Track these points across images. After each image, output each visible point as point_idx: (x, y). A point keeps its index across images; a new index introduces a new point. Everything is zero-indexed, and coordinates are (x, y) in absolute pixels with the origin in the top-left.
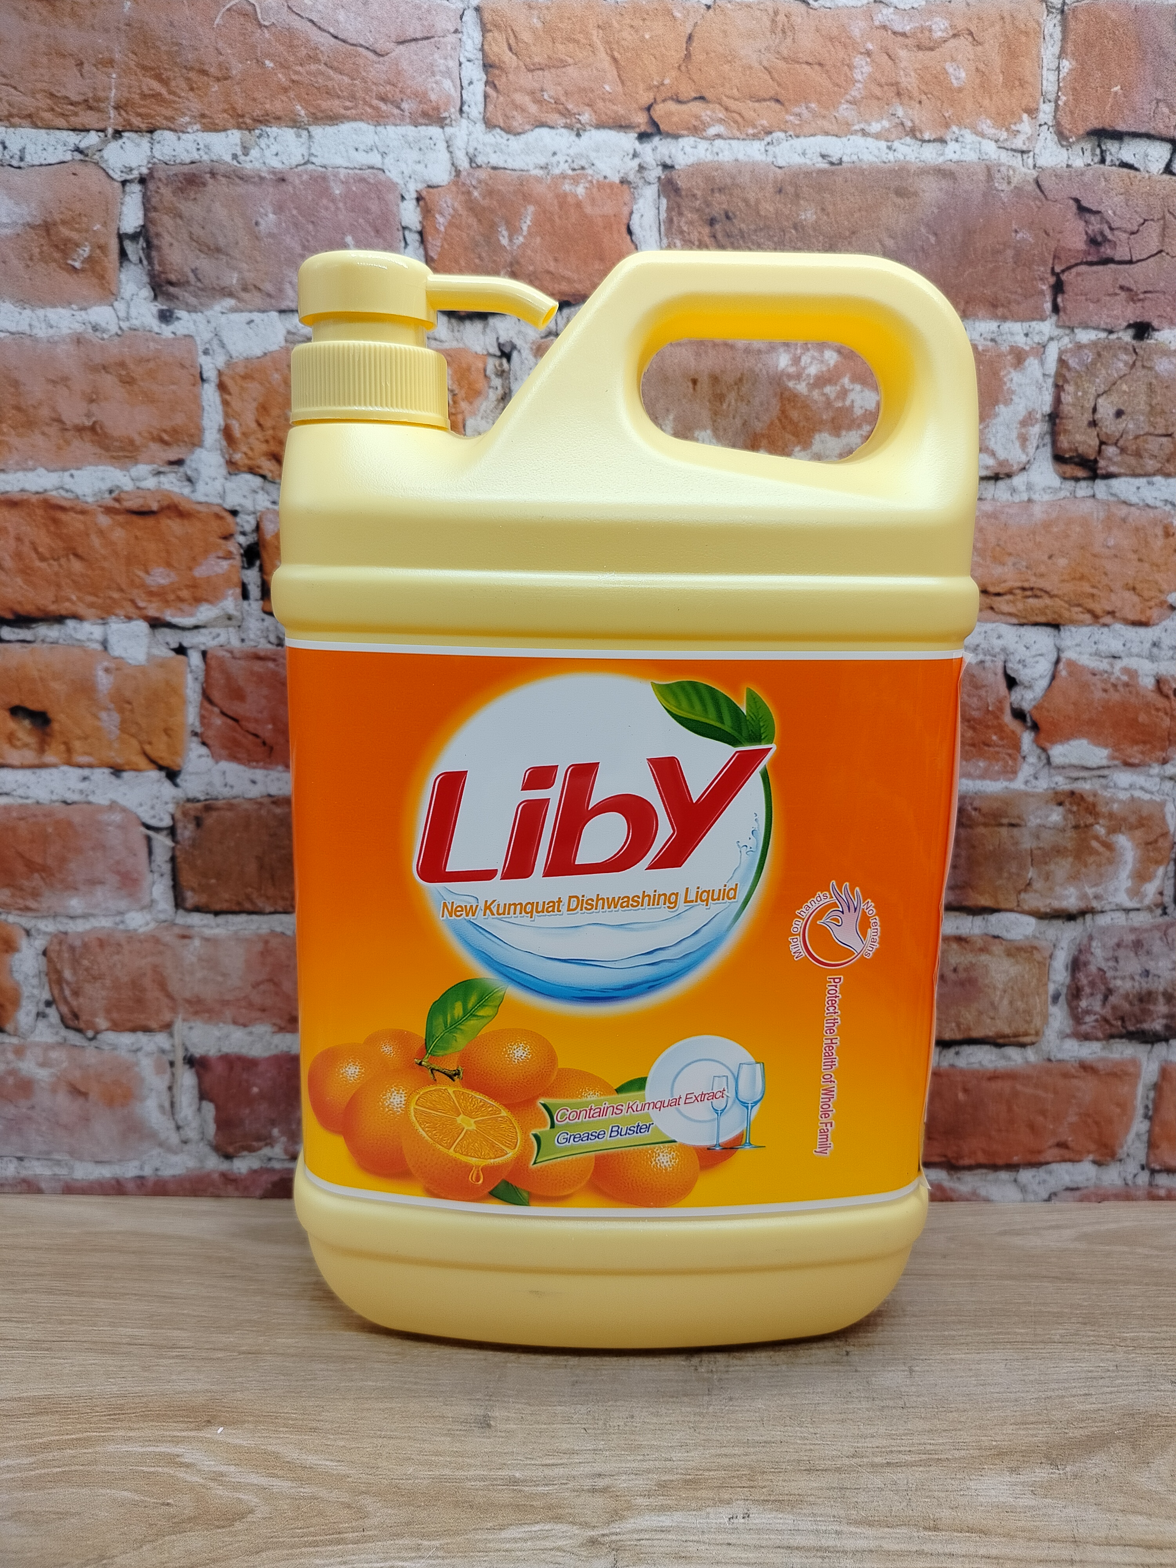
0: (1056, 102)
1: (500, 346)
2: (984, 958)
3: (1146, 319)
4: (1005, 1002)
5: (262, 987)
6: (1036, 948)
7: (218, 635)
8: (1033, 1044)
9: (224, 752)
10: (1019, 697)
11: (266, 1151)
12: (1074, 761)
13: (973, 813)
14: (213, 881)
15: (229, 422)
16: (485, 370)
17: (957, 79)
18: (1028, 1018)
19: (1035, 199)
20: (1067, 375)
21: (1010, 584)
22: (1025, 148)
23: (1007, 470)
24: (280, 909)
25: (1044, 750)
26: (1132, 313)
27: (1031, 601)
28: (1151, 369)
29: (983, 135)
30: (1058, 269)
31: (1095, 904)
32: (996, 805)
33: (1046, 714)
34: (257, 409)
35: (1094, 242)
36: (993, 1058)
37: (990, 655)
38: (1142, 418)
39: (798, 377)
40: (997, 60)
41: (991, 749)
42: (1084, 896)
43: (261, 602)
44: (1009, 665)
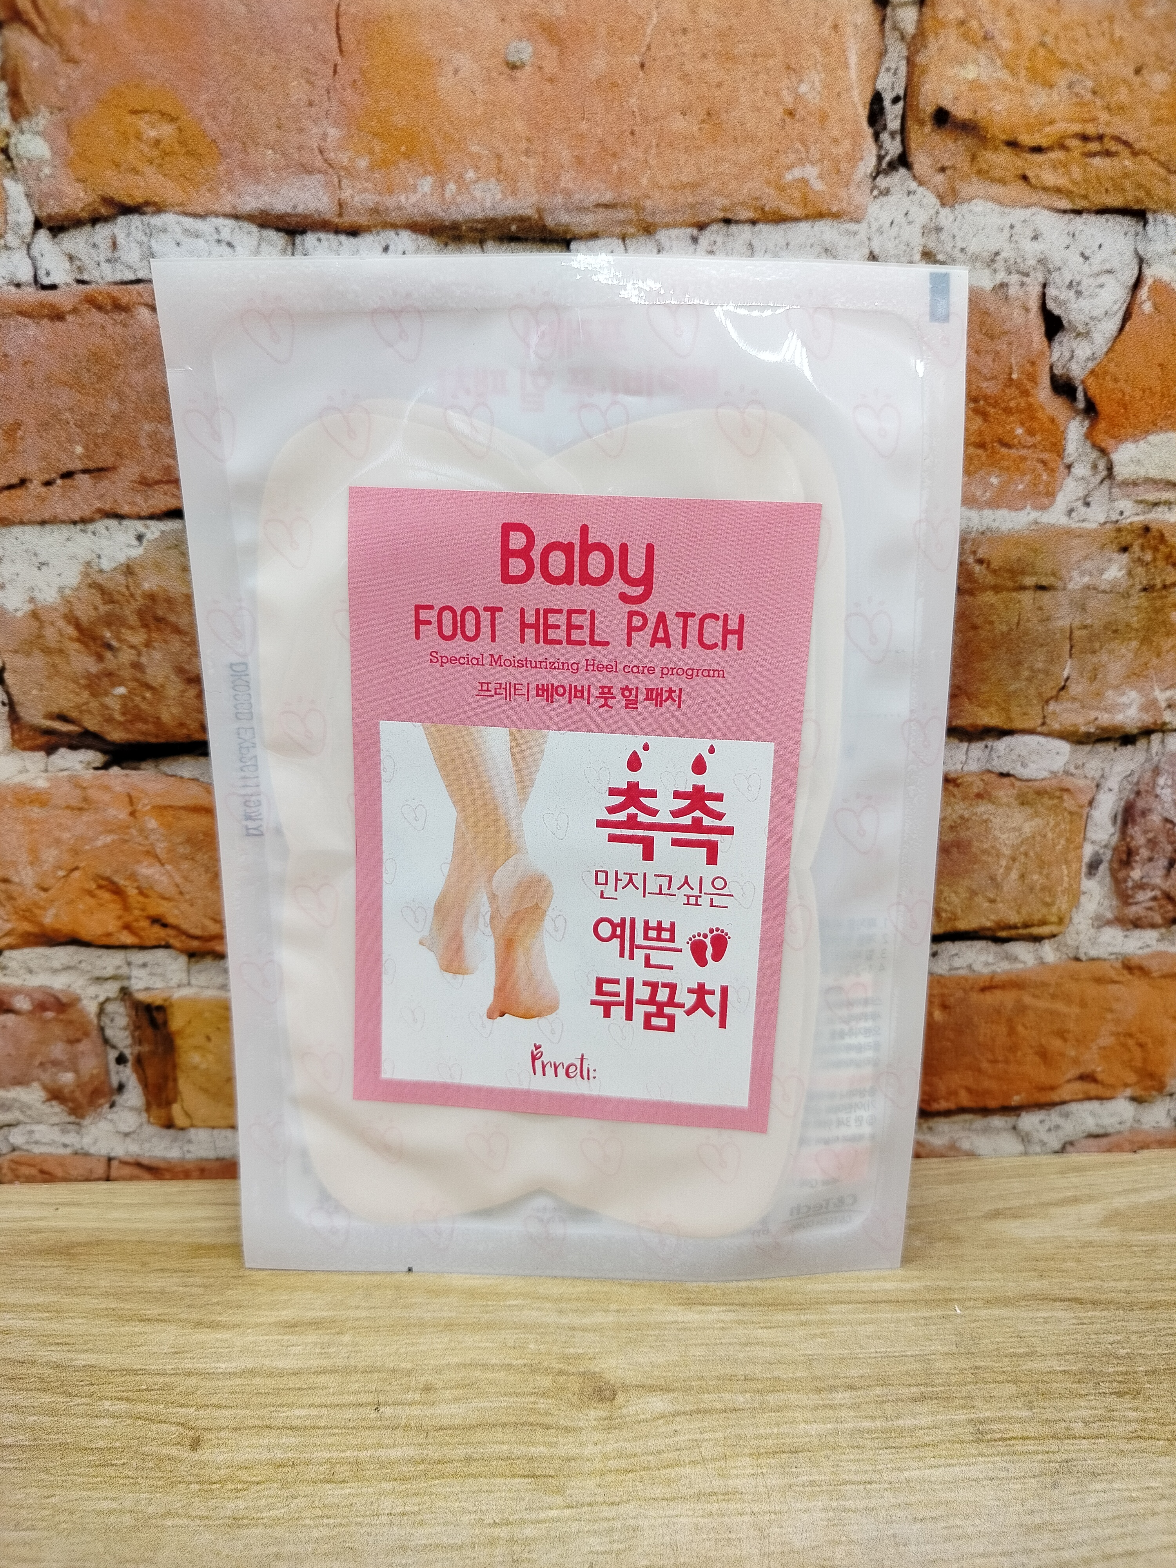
2: (983, 808)
4: (1014, 875)
6: (1067, 790)
8: (1054, 936)
10: (1067, 355)
12: (1154, 473)
18: (1048, 899)
25: (1103, 452)
27: (1097, 161)
31: (1168, 717)
32: (1015, 554)
33: (1111, 385)
36: (991, 959)
37: (1019, 272)
42: (1151, 705)
44: (1051, 292)
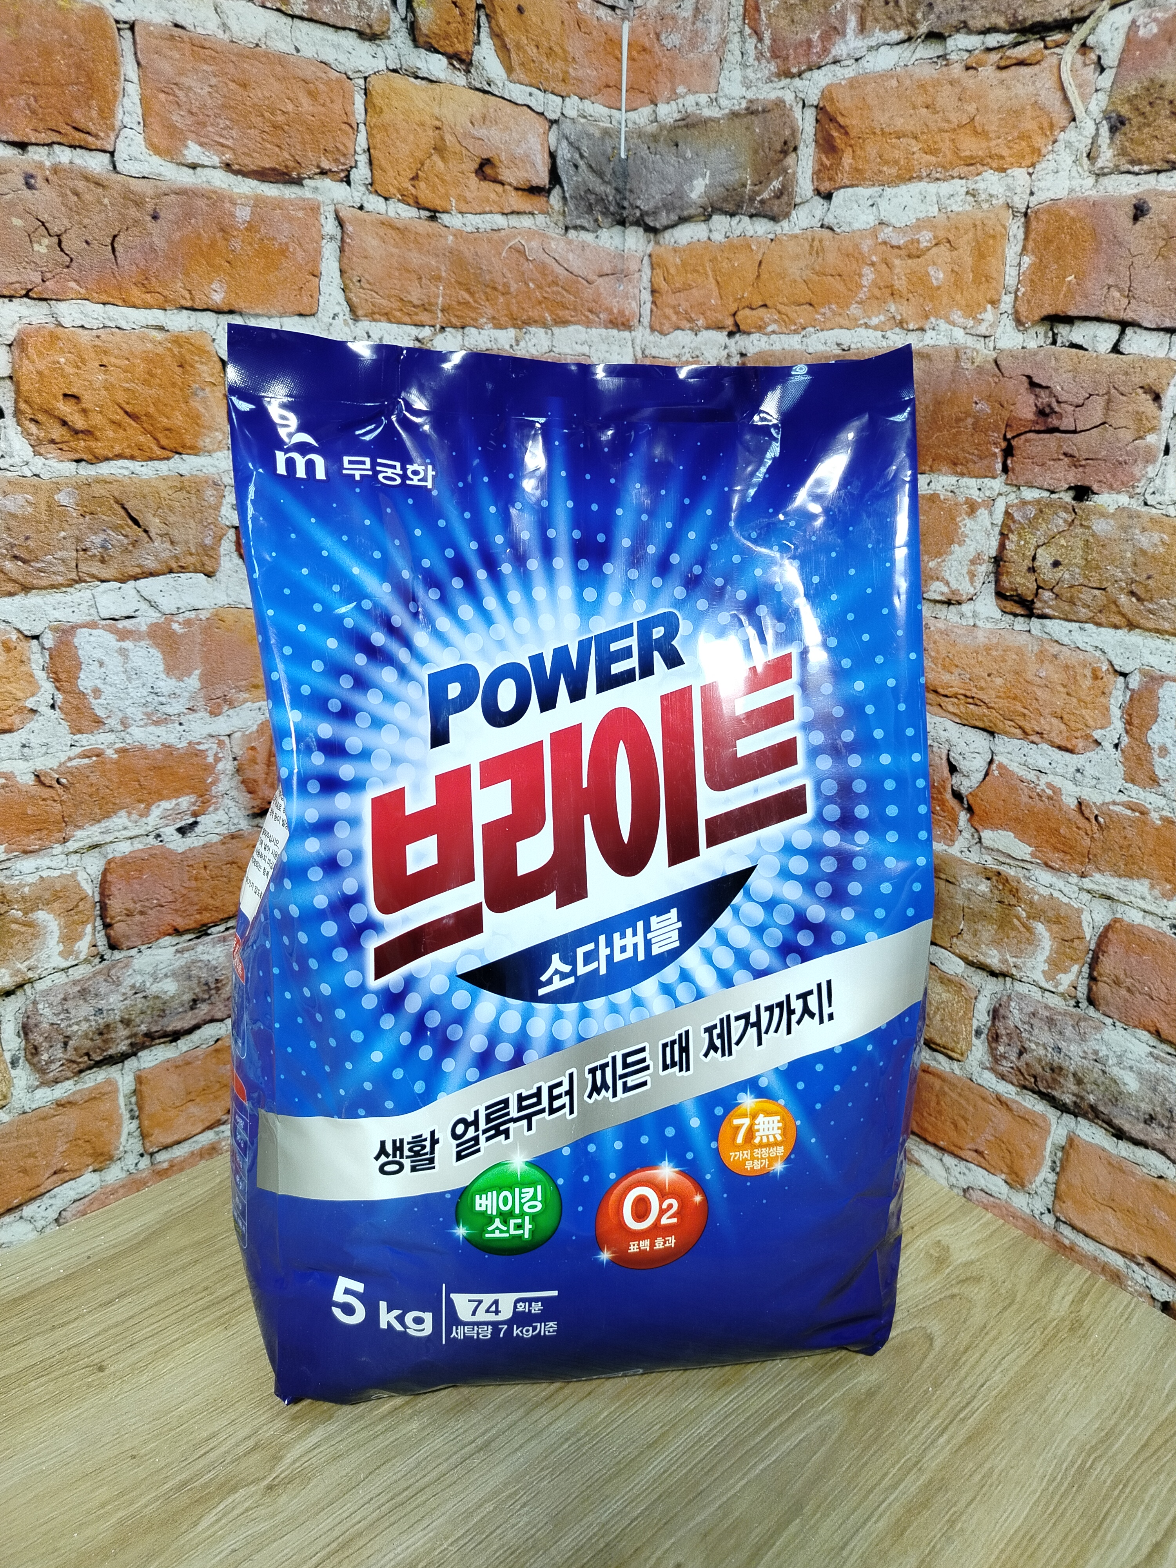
0: (1016, 293)
3: (1087, 484)
17: (937, 279)
19: (994, 375)
20: (1013, 527)
21: (956, 690)
22: (987, 334)
23: (958, 598)
26: (1073, 477)
28: (1089, 527)
29: (954, 325)
30: (1009, 436)
35: (1042, 413)
38: (1077, 570)
40: (968, 261)
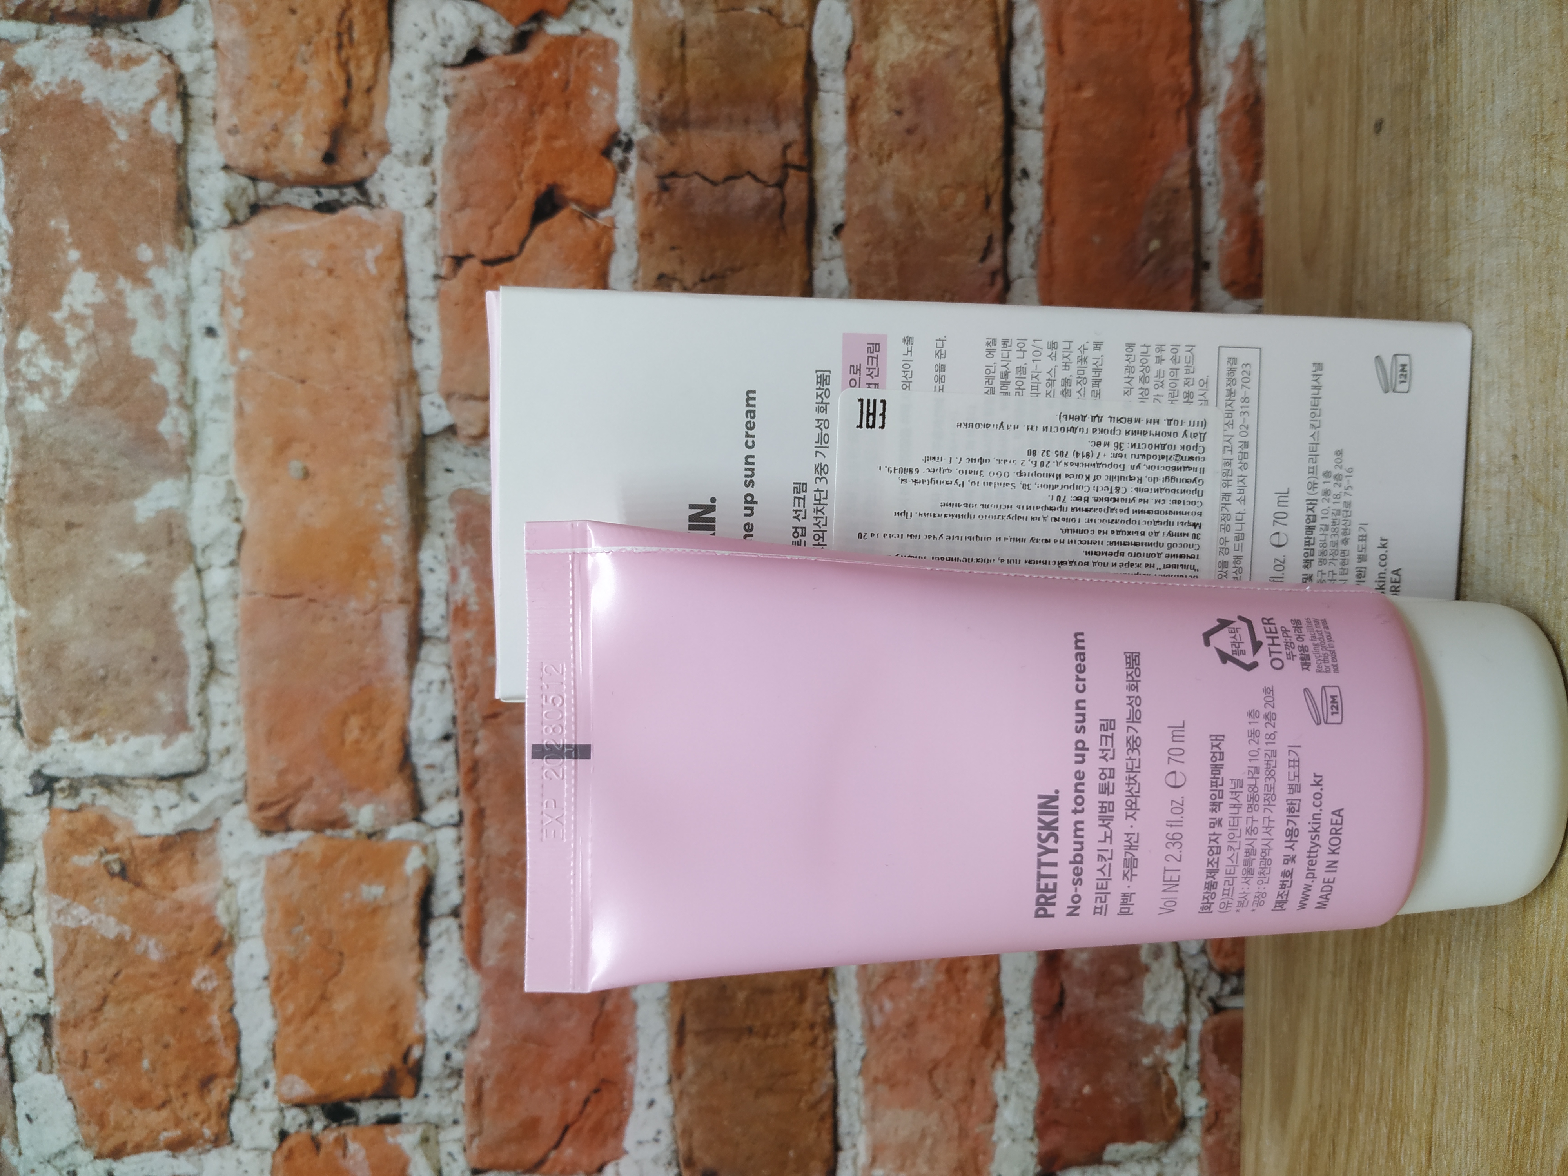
1: (37, 792)
5: (940, 1085)
7: (450, 1154)
9: (611, 1143)
11: (1174, 1072)
13: (667, 99)
14: (791, 1154)
15: (162, 1144)
16: (71, 811)
21: (333, 66)
23: (172, 81)
24: (830, 1063)
34: (142, 1109)
39: (55, 383)
41: (573, 78)
43: (402, 1100)
